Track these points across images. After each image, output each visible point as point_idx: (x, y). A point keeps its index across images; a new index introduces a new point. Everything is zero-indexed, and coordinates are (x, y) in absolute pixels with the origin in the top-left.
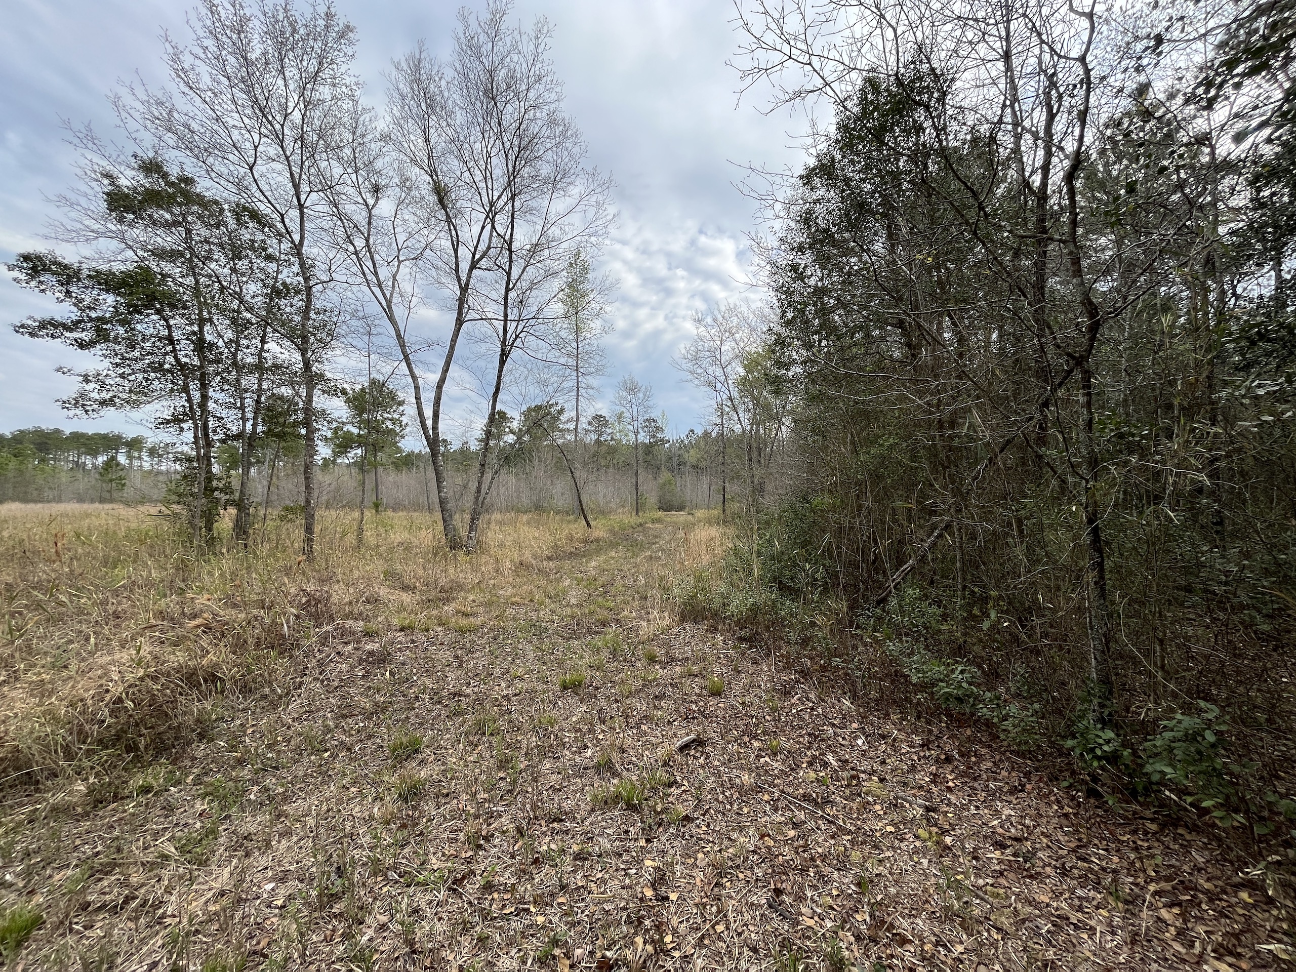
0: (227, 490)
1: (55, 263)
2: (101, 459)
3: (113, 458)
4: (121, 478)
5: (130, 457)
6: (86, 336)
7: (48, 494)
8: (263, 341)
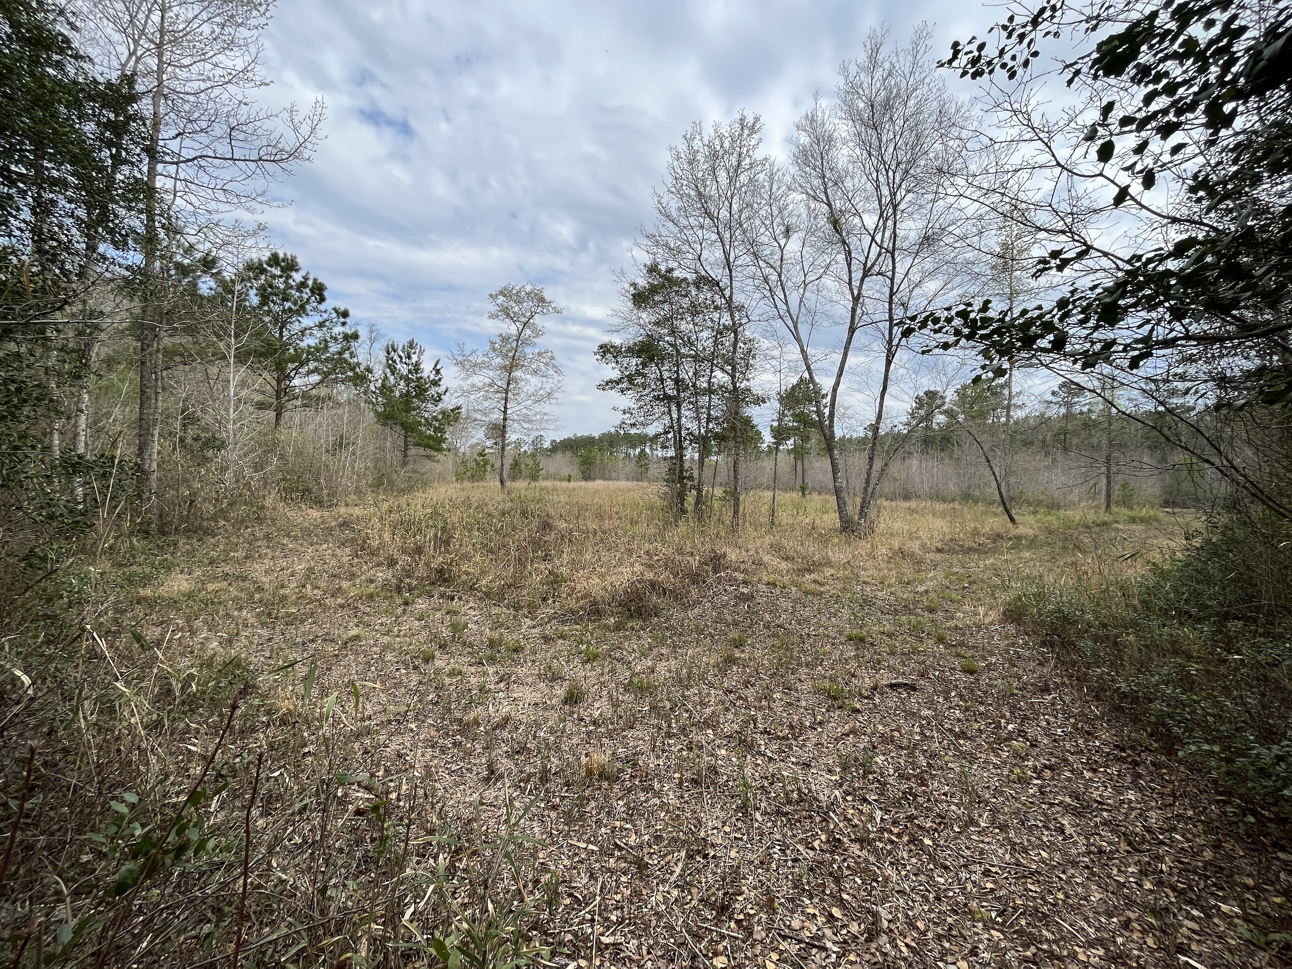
0: (691, 478)
1: (612, 347)
2: (638, 451)
3: (643, 451)
4: (646, 464)
5: (651, 449)
6: (625, 385)
7: (614, 475)
8: (712, 372)
